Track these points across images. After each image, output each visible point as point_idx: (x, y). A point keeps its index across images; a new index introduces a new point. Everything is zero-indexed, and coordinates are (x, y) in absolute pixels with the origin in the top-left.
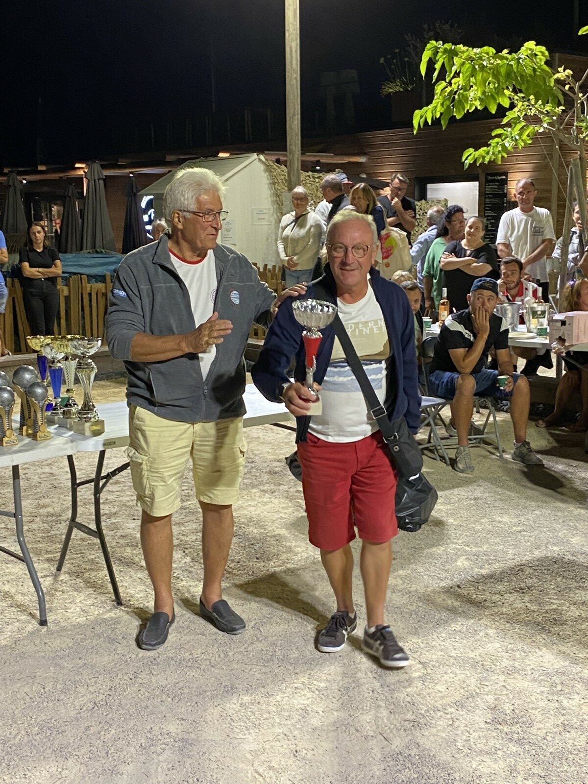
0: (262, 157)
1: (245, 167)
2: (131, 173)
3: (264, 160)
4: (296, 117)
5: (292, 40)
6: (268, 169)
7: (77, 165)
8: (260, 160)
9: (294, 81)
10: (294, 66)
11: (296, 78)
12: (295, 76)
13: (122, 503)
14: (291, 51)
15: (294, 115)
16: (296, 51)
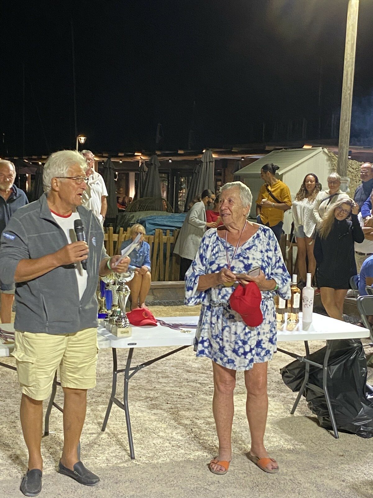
0: (326, 150)
1: (312, 157)
2: (243, 158)
3: (327, 152)
5: (349, 66)
6: (330, 159)
8: (324, 151)
9: (348, 96)
10: (349, 85)
11: (349, 94)
12: (349, 92)
13: (164, 392)
14: (347, 74)
16: (351, 74)
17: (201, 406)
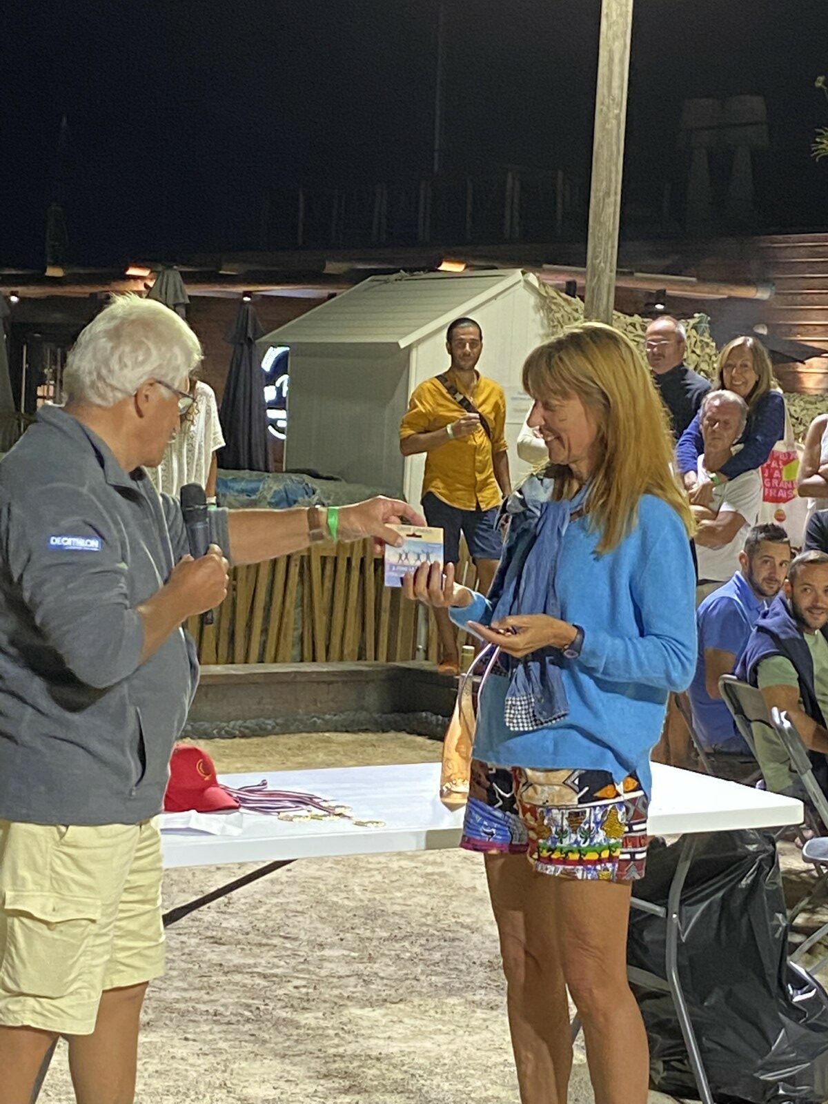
0: (532, 278)
1: (495, 297)
2: (246, 294)
3: (536, 284)
4: (612, 198)
5: (615, 37)
6: (545, 304)
7: (132, 271)
8: (527, 282)
9: (614, 122)
10: (616, 92)
11: (617, 117)
12: (616, 111)
14: (611, 60)
15: (608, 194)
16: (622, 61)
17: (288, 1044)
